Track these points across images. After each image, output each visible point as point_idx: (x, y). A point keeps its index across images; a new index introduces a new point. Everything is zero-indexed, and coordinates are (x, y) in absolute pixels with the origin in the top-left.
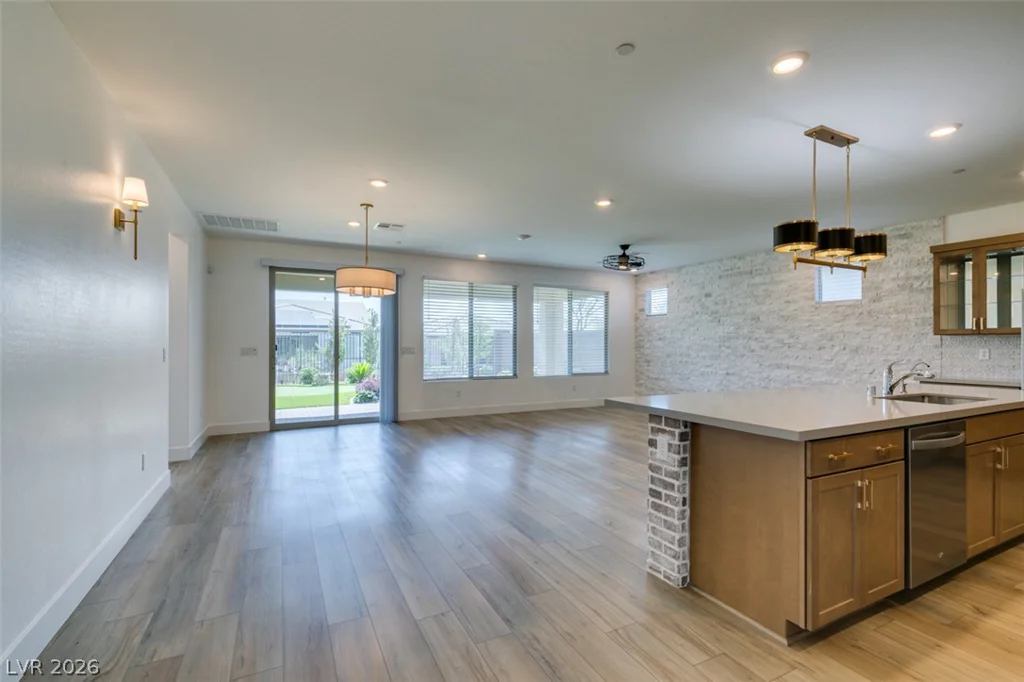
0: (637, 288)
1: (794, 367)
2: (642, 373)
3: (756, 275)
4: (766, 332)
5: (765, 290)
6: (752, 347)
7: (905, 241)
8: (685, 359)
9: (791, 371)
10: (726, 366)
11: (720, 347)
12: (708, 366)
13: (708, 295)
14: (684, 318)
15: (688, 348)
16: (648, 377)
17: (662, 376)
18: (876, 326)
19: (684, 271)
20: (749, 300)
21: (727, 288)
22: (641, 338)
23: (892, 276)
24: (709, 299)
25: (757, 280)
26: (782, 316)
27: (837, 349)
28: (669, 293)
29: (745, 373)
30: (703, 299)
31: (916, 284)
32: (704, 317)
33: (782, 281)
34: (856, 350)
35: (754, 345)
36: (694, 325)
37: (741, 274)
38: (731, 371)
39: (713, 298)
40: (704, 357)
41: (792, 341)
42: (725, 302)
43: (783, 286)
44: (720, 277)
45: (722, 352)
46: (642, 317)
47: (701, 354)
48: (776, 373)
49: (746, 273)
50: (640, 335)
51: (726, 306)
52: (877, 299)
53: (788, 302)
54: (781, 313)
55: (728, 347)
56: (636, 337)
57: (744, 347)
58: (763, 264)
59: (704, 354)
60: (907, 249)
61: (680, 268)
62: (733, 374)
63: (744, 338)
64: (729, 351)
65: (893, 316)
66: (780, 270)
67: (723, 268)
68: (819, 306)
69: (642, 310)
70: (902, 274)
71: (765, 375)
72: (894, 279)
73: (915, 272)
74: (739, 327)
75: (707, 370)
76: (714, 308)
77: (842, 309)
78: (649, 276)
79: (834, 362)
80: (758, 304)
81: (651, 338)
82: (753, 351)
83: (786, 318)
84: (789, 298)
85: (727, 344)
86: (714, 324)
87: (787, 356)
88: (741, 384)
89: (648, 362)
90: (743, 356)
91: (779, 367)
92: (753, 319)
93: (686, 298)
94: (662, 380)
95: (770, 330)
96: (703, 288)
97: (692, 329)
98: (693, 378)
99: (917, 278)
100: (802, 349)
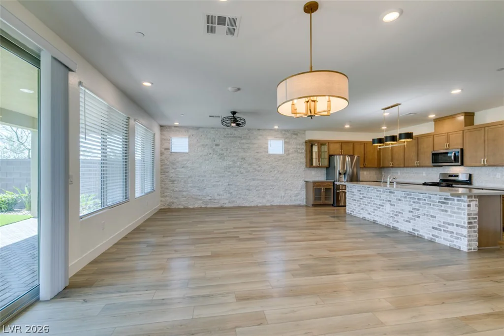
0: (161, 134)
1: (260, 180)
2: (167, 188)
3: (244, 139)
4: (248, 165)
5: (248, 146)
6: (242, 172)
7: (296, 136)
8: (202, 179)
9: (259, 182)
10: (228, 181)
11: (224, 171)
12: (218, 182)
13: (217, 145)
14: (201, 156)
15: (205, 172)
16: (173, 191)
17: (184, 189)
18: (288, 164)
19: (201, 130)
20: (240, 150)
21: (228, 143)
22: (167, 167)
23: (293, 147)
24: (217, 147)
25: (244, 141)
26: (256, 159)
27: (276, 172)
28: (189, 141)
29: (238, 184)
30: (214, 147)
31: (299, 151)
32: (215, 156)
33: (255, 144)
34: (282, 173)
35: (243, 171)
36: (208, 160)
37: (235, 137)
38: (230, 183)
39: (220, 147)
40: (215, 177)
41: (259, 169)
42: (227, 150)
43: (256, 146)
44: (225, 137)
45: (226, 174)
46: (167, 153)
47: (213, 175)
48: (252, 183)
49: (239, 137)
50: (166, 164)
51: (228, 152)
52: (288, 154)
53: (258, 153)
54: (255, 157)
55: (229, 172)
56: (162, 166)
57: (238, 172)
58: (247, 134)
59: (216, 175)
60: (296, 139)
61: (198, 128)
62: (232, 185)
63: (238, 167)
64: (229, 173)
65: (293, 161)
66: (254, 139)
67: (226, 133)
68: (270, 155)
69: (167, 149)
70: (295, 147)
71: (248, 184)
72: (293, 148)
73: (298, 147)
74: (234, 162)
75: (217, 183)
76: (221, 152)
77: (277, 157)
78: (173, 128)
79: (275, 177)
80: (244, 152)
81: (175, 167)
82: (242, 173)
83: (257, 159)
84: (258, 151)
85: (228, 170)
86: (221, 160)
87: (257, 175)
88: (236, 189)
89: (173, 181)
90: (237, 176)
91: (254, 180)
92: (242, 159)
93: (203, 145)
94: (185, 191)
95: (250, 164)
96: (214, 141)
97: (207, 162)
98: (207, 189)
99: (299, 149)
100: (264, 172)
